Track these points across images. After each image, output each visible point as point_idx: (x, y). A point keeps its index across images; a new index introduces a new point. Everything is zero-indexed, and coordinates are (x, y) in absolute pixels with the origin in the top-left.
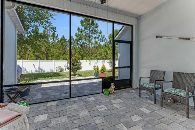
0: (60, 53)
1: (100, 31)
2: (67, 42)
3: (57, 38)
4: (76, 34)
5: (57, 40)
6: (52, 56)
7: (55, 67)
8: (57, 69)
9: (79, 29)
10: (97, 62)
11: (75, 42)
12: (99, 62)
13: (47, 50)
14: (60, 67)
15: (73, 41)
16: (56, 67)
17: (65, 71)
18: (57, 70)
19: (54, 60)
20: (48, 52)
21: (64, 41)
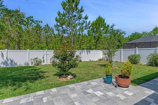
0: (34, 42)
1: (86, 16)
2: (42, 29)
3: (32, 25)
4: (57, 18)
5: (31, 27)
6: (25, 44)
7: (30, 59)
8: (33, 61)
9: (59, 14)
10: (81, 52)
11: (50, 30)
12: (83, 52)
13: (19, 37)
14: (37, 58)
15: (49, 29)
16: (32, 59)
17: (43, 64)
18: (32, 63)
19: (28, 50)
20: (21, 39)
21: (39, 28)
